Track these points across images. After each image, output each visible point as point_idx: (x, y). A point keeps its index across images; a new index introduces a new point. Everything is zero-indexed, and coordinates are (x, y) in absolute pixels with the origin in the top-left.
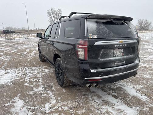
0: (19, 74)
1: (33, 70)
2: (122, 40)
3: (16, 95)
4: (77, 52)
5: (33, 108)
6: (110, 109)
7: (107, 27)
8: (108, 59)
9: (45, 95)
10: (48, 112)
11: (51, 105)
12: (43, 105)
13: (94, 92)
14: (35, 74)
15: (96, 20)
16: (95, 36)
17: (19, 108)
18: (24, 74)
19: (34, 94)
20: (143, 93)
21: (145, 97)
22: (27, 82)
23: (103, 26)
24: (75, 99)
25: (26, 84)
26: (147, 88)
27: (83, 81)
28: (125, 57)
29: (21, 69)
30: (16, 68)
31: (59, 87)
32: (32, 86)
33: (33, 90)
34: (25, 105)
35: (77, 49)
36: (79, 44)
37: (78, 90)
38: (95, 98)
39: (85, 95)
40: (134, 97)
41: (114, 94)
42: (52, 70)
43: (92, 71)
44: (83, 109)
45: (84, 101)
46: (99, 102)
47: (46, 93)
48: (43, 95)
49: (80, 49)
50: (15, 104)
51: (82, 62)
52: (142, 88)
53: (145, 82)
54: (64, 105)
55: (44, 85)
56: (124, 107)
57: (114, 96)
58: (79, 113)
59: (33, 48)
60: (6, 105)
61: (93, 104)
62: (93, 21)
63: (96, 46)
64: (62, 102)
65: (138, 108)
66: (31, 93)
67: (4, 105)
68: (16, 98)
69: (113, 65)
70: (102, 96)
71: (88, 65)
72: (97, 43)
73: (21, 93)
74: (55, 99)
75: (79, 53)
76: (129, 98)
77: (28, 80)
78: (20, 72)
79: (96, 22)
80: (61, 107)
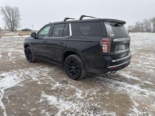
1: (32, 71)
2: (126, 38)
3: (41, 93)
4: (102, 47)
5: (68, 98)
6: (124, 88)
7: (117, 29)
9: (68, 88)
10: (83, 98)
11: (80, 94)
12: (74, 95)
13: (104, 80)
14: (38, 74)
15: (110, 23)
16: (113, 35)
17: (56, 101)
18: (25, 75)
19: (58, 89)
20: (134, 76)
21: (137, 78)
22: (37, 81)
23: (115, 28)
24: (95, 87)
25: (39, 83)
26: (134, 72)
29: (16, 72)
30: (8, 71)
31: (74, 81)
32: (47, 83)
33: (52, 87)
34: (58, 98)
35: (101, 45)
36: (103, 41)
37: (91, 80)
38: (108, 83)
39: (99, 83)
40: (130, 79)
41: (118, 79)
42: (51, 69)
43: (113, 61)
44: (106, 91)
45: (103, 87)
46: (113, 86)
47: (68, 86)
48: (66, 89)
49: (104, 45)
50: (48, 99)
51: (106, 55)
52: (131, 73)
53: (130, 69)
54: (92, 92)
55: (58, 81)
56: (130, 86)
57: (118, 80)
58: (107, 94)
59: (4, 51)
60: (40, 101)
61: (110, 87)
62: (109, 24)
63: (114, 42)
64: (87, 90)
65: (138, 85)
66: (53, 88)
67: (38, 102)
68: (42, 95)
69: (122, 56)
70: (112, 82)
71: (110, 57)
72: (115, 40)
73: (44, 90)
74: (80, 89)
75: (103, 48)
76: (128, 80)
77: (37, 79)
78: (18, 74)
79: (111, 25)
80: (90, 93)
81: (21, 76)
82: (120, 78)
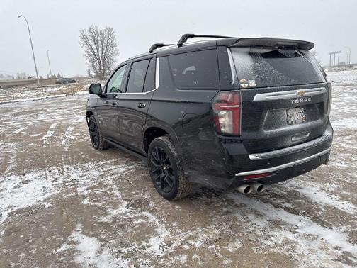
0: (56, 183)
1: (87, 171)
2: (303, 88)
3: (74, 228)
4: (217, 118)
5: (124, 250)
6: (290, 236)
7: (271, 65)
8: (278, 130)
9: (140, 221)
10: (162, 255)
11: (162, 240)
12: (144, 243)
13: (246, 206)
14: (96, 178)
15: (247, 50)
16: (253, 84)
17: (92, 254)
18: (69, 180)
19: (115, 222)
20: (343, 198)
21: (351, 205)
22: (84, 197)
23: (264, 62)
24: (210, 223)
25: (85, 202)
26: (348, 187)
27: (233, 179)
28: (309, 124)
29: (56, 171)
30: (43, 168)
31: (164, 202)
32: (100, 204)
33: (107, 214)
34: (102, 246)
35: (216, 112)
37: (208, 204)
38: (251, 217)
39: (227, 213)
40: (328, 207)
41: (287, 205)
42: (131, 167)
43: (252, 157)
44: (233, 241)
45: (231, 225)
46: (262, 225)
47: (141, 217)
48: (135, 222)
49: (223, 113)
50: (79, 247)
52: (338, 189)
53: (340, 177)
54: (192, 238)
55: (128, 200)
56: (315, 229)
57: (287, 209)
58: (230, 250)
59: (64, 122)
60: (58, 250)
61: (252, 229)
62: (244, 52)
63: (256, 102)
64: (183, 231)
65: (344, 228)
66: (106, 219)
67: (54, 252)
68: (74, 234)
69: (289, 142)
70: (263, 211)
71: (242, 145)
72: (258, 97)
73: (83, 222)
74: (167, 228)
75: (221, 121)
76: (320, 210)
77: (86, 192)
78: (57, 176)
79: (250, 54)
80: (185, 241)
81: (60, 181)
82: (294, 203)
